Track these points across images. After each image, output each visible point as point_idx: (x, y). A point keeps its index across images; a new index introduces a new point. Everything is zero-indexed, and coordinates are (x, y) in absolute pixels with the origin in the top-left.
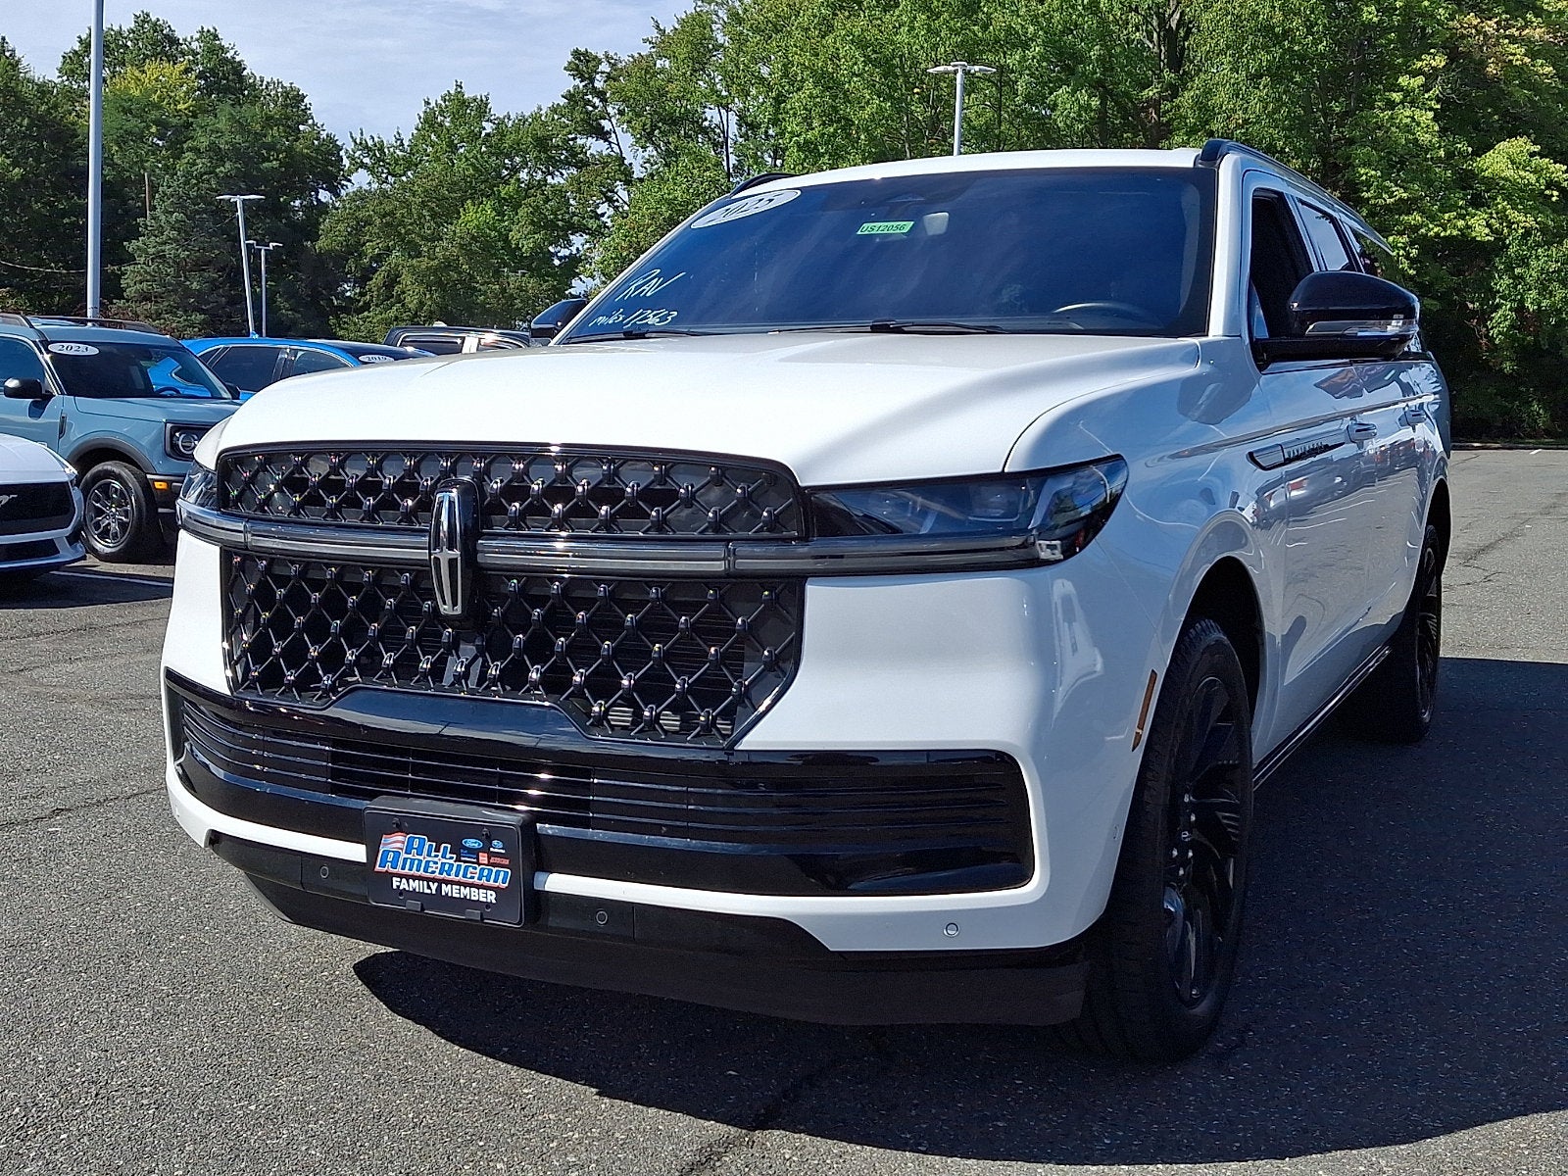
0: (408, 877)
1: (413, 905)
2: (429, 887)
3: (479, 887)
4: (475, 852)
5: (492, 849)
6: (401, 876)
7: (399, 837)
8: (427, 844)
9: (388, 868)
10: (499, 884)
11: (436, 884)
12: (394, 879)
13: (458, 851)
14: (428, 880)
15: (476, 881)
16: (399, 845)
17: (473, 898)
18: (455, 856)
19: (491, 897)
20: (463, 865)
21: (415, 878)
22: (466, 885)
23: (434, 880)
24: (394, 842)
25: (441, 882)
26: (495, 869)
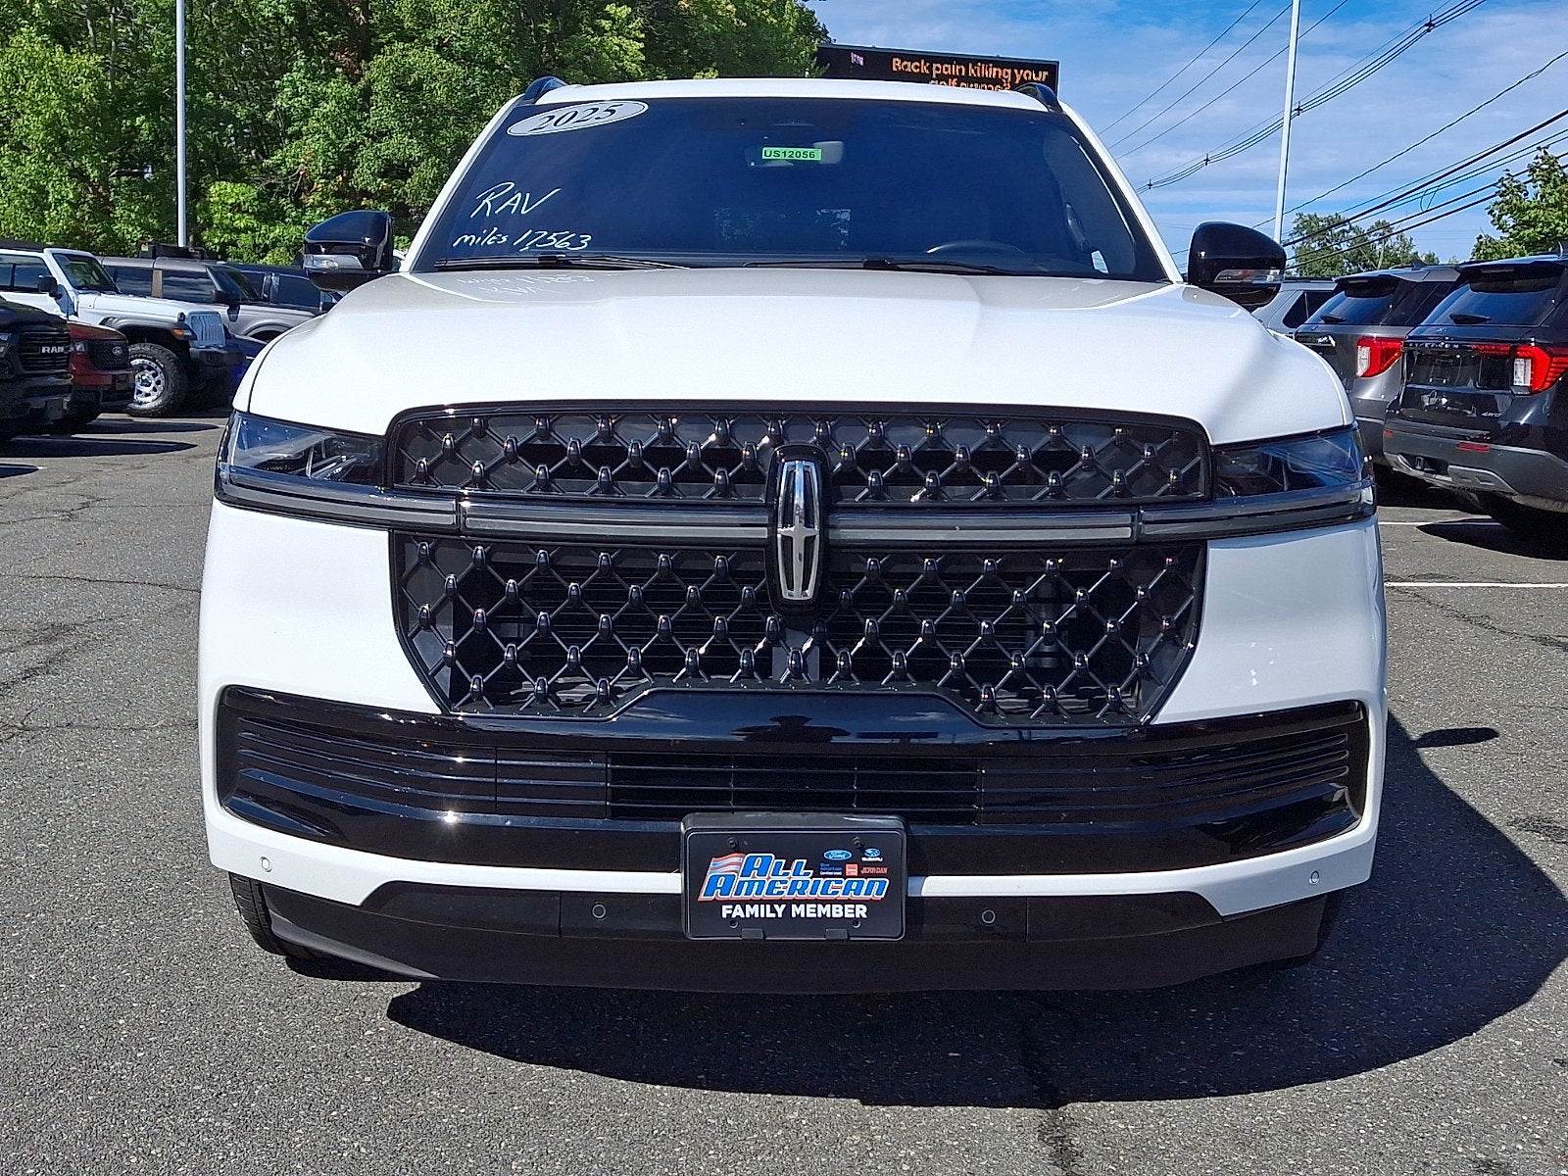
0: (743, 903)
1: (748, 934)
2: (773, 910)
3: (843, 903)
4: (841, 865)
5: (864, 859)
6: (734, 903)
7: (735, 858)
8: (774, 862)
9: (717, 895)
10: (874, 896)
11: (783, 906)
12: (724, 907)
13: (816, 866)
14: (772, 902)
15: (840, 896)
16: (733, 868)
17: (834, 915)
18: (812, 872)
19: (861, 911)
20: (823, 880)
21: (752, 903)
22: (824, 903)
23: (780, 902)
24: (727, 866)
25: (789, 903)
26: (866, 881)
